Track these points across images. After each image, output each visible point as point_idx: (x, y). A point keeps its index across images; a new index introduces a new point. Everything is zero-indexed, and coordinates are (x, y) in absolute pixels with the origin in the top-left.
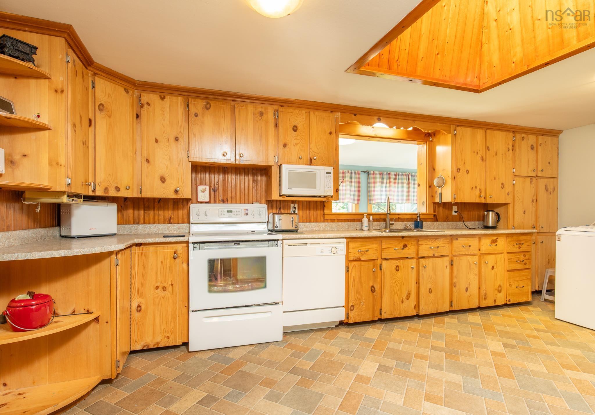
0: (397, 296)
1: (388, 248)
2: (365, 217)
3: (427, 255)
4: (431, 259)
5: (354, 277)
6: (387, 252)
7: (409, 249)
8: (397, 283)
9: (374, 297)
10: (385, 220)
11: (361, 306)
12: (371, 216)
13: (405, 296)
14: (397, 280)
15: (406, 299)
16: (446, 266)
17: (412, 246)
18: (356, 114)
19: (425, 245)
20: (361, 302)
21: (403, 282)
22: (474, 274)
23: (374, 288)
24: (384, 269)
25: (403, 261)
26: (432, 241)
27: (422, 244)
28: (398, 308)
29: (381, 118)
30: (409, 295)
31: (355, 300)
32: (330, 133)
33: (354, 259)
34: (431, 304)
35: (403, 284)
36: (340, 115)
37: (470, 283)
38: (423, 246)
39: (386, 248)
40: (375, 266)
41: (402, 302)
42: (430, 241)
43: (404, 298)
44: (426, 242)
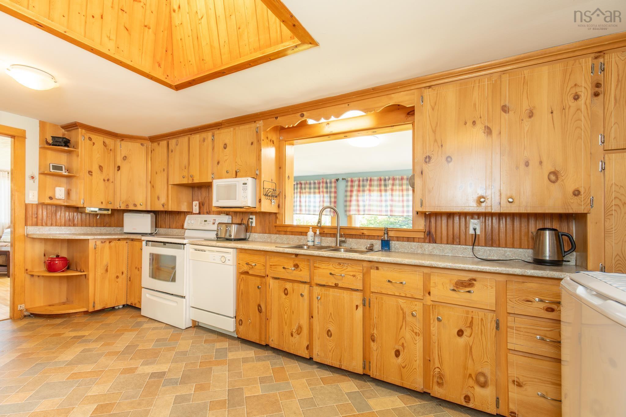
0: (286, 325)
1: (276, 265)
2: (311, 230)
3: (326, 283)
4: (331, 290)
5: (242, 290)
6: (275, 269)
7: (301, 270)
8: (286, 309)
9: (261, 318)
10: (335, 235)
11: (249, 323)
12: (318, 230)
13: (296, 328)
14: (286, 306)
15: (296, 332)
16: (357, 306)
17: (306, 268)
18: (277, 117)
19: (324, 269)
20: (249, 319)
21: (293, 311)
22: (413, 331)
23: (261, 307)
24: (271, 290)
25: (292, 285)
26: (334, 266)
27: (319, 268)
28: (287, 341)
29: (305, 113)
30: (300, 330)
31: (243, 314)
32: (252, 144)
33: (242, 272)
34: (330, 352)
35: (293, 314)
36: (262, 123)
37: (405, 345)
38: (320, 271)
39: (274, 265)
40: (262, 283)
41: (292, 335)
42: (331, 265)
43: (294, 331)
44: (324, 265)
